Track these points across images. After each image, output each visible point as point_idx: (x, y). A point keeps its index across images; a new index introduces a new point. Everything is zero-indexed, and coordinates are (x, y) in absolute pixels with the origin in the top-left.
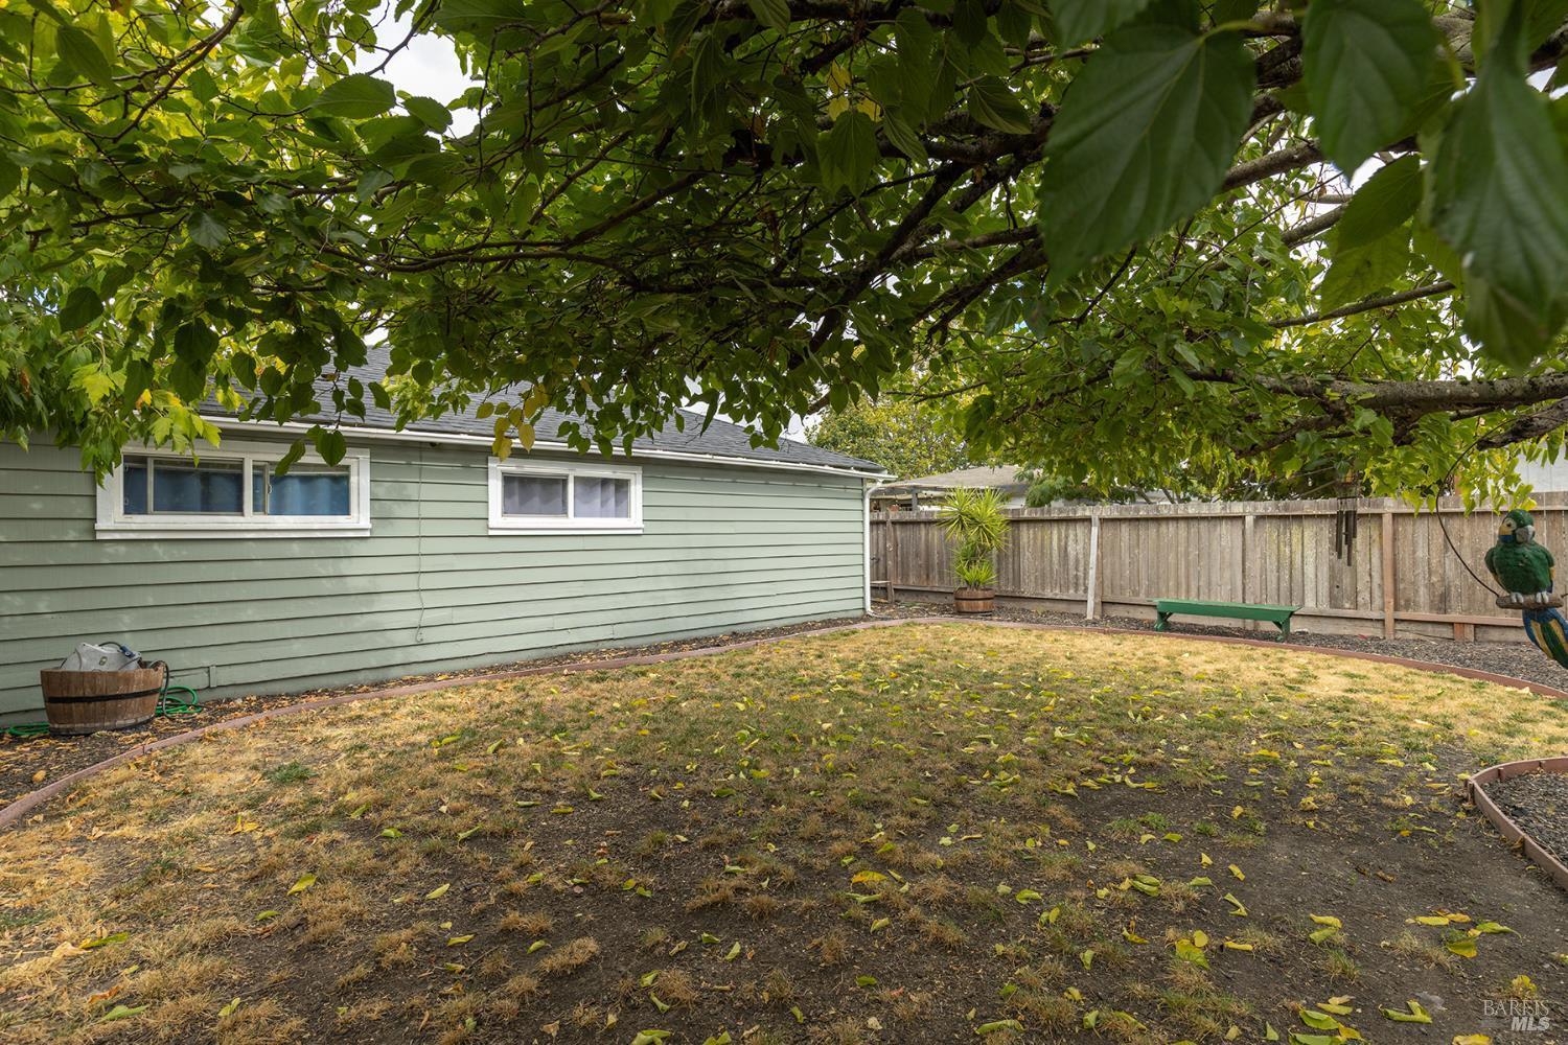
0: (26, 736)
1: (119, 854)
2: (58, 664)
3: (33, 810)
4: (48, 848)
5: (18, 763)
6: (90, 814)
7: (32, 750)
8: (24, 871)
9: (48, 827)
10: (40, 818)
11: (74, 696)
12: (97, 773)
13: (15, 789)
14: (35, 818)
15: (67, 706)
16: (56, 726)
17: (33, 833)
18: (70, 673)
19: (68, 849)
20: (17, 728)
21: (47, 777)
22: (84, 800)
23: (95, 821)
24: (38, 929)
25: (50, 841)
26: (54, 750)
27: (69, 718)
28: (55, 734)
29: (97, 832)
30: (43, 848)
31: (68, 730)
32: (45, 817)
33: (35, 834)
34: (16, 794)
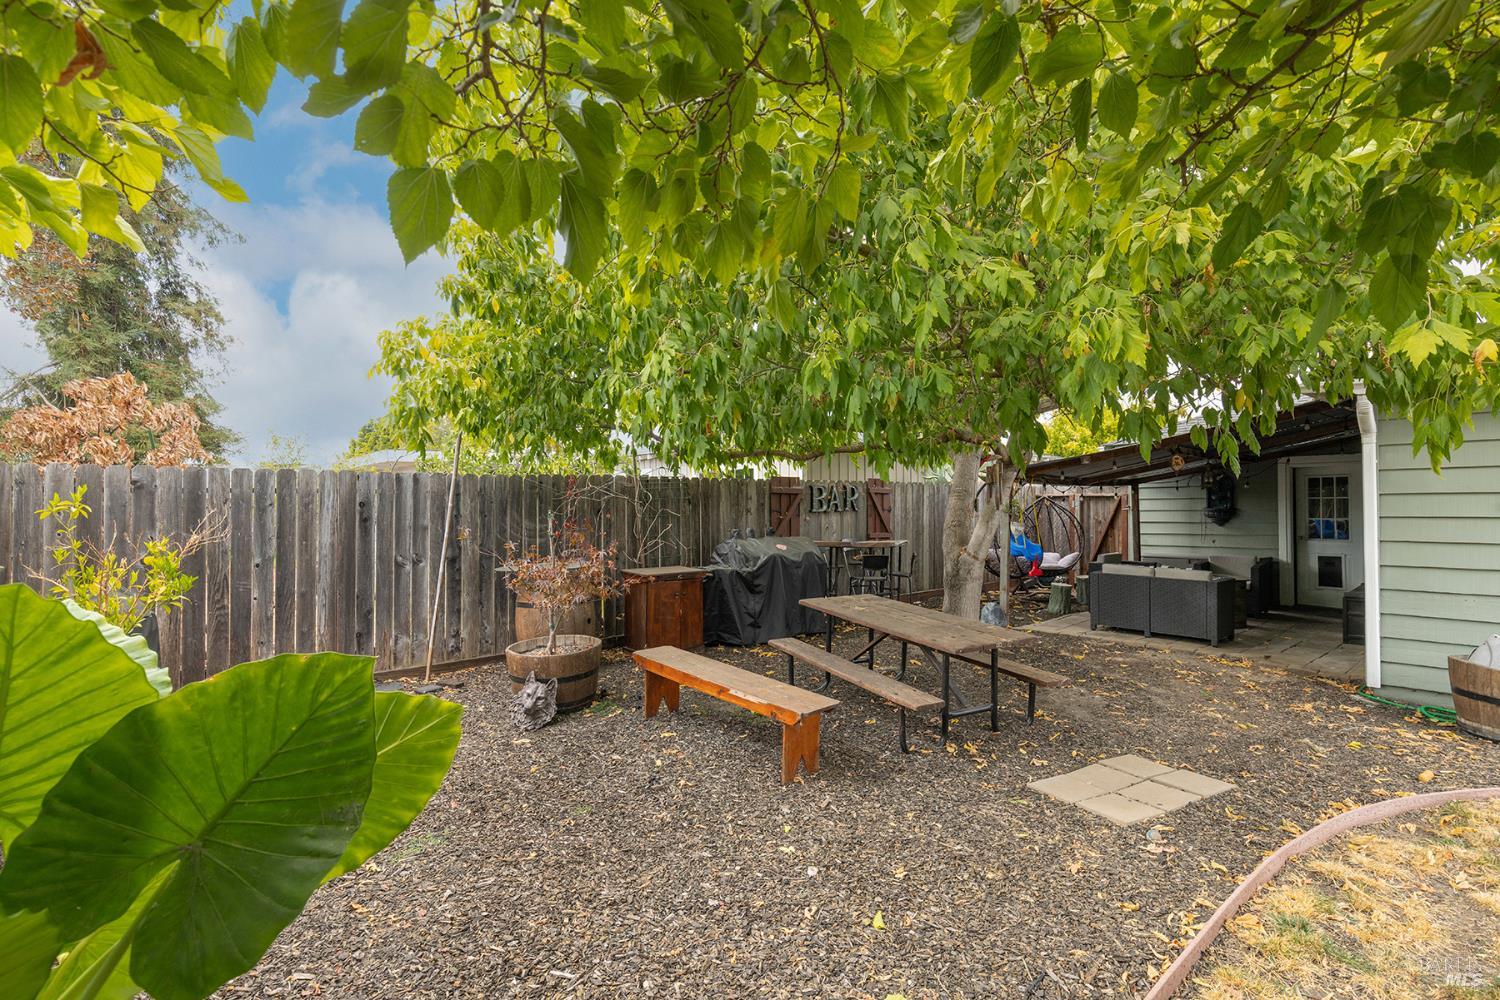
0: (1435, 720)
1: (1477, 929)
2: (1468, 651)
3: (1408, 816)
4: (1403, 872)
5: (1415, 752)
6: (1461, 852)
7: (1433, 740)
8: (1370, 890)
9: (1411, 847)
10: (1412, 827)
11: (1480, 693)
12: (1487, 800)
13: (1401, 782)
14: (1408, 825)
15: (1473, 702)
16: (1463, 720)
17: (1396, 846)
18: (1476, 667)
19: (1424, 887)
20: (1427, 709)
21: (1434, 781)
22: (1459, 830)
23: (1466, 864)
24: (1355, 978)
25: (1408, 864)
26: (1454, 748)
27: (1476, 717)
28: (1460, 729)
29: (1462, 880)
30: (1399, 871)
31: (1475, 729)
32: (1418, 829)
33: (1396, 848)
34: (1399, 787)
